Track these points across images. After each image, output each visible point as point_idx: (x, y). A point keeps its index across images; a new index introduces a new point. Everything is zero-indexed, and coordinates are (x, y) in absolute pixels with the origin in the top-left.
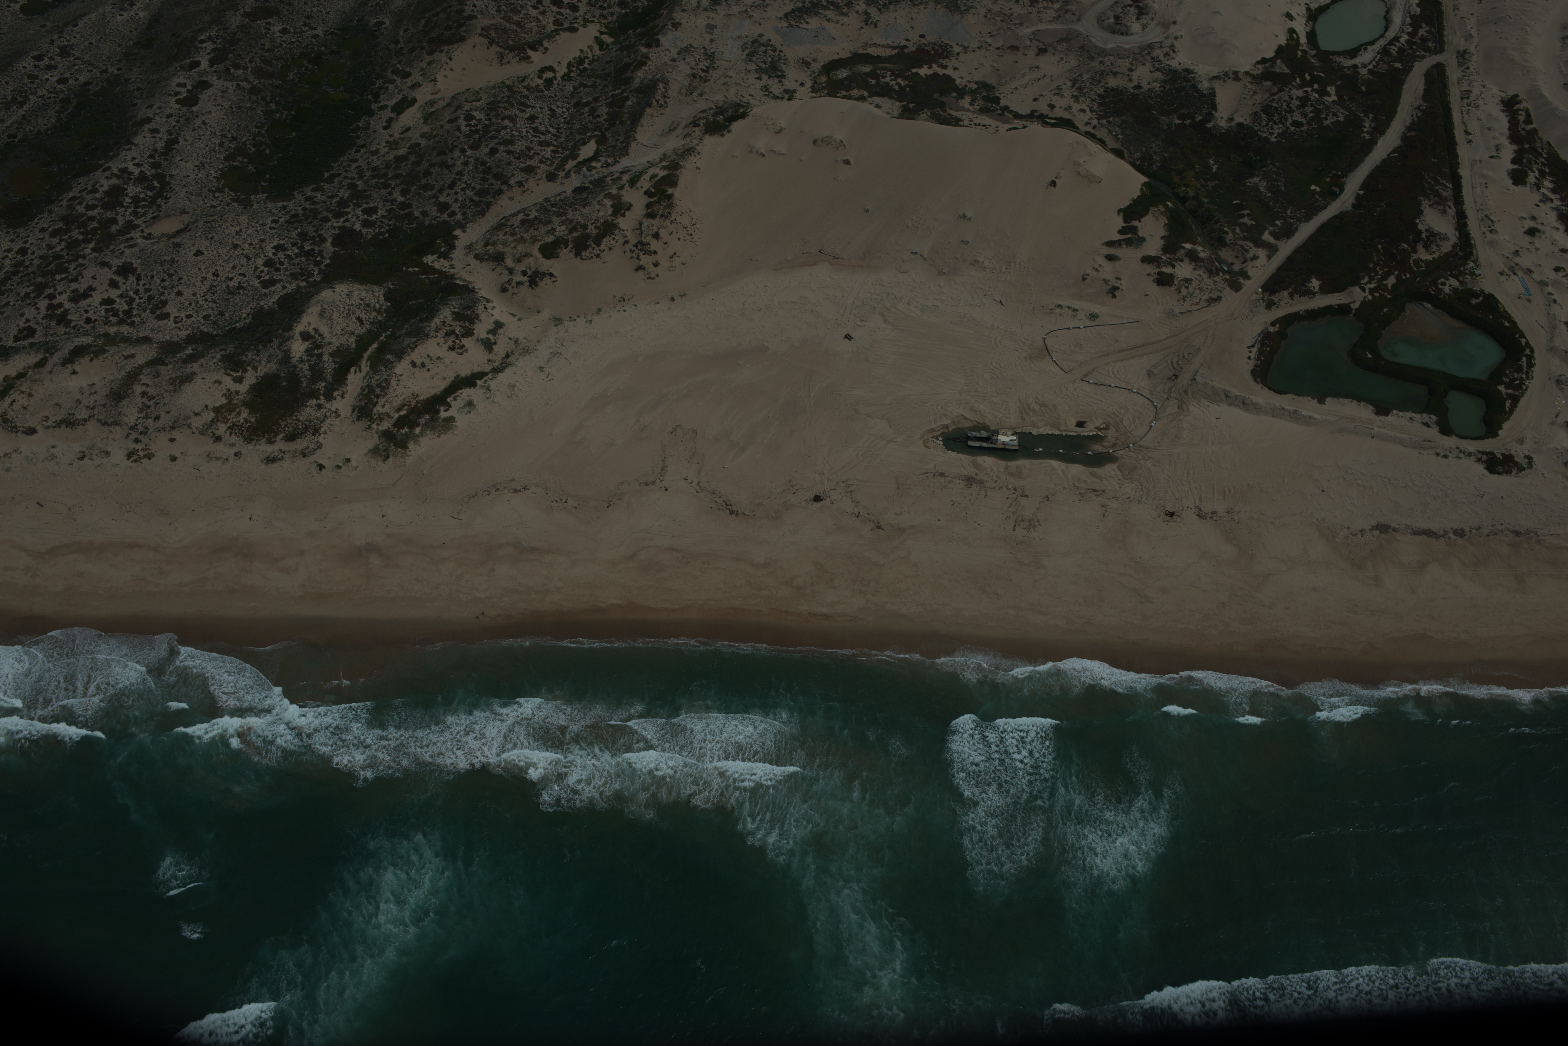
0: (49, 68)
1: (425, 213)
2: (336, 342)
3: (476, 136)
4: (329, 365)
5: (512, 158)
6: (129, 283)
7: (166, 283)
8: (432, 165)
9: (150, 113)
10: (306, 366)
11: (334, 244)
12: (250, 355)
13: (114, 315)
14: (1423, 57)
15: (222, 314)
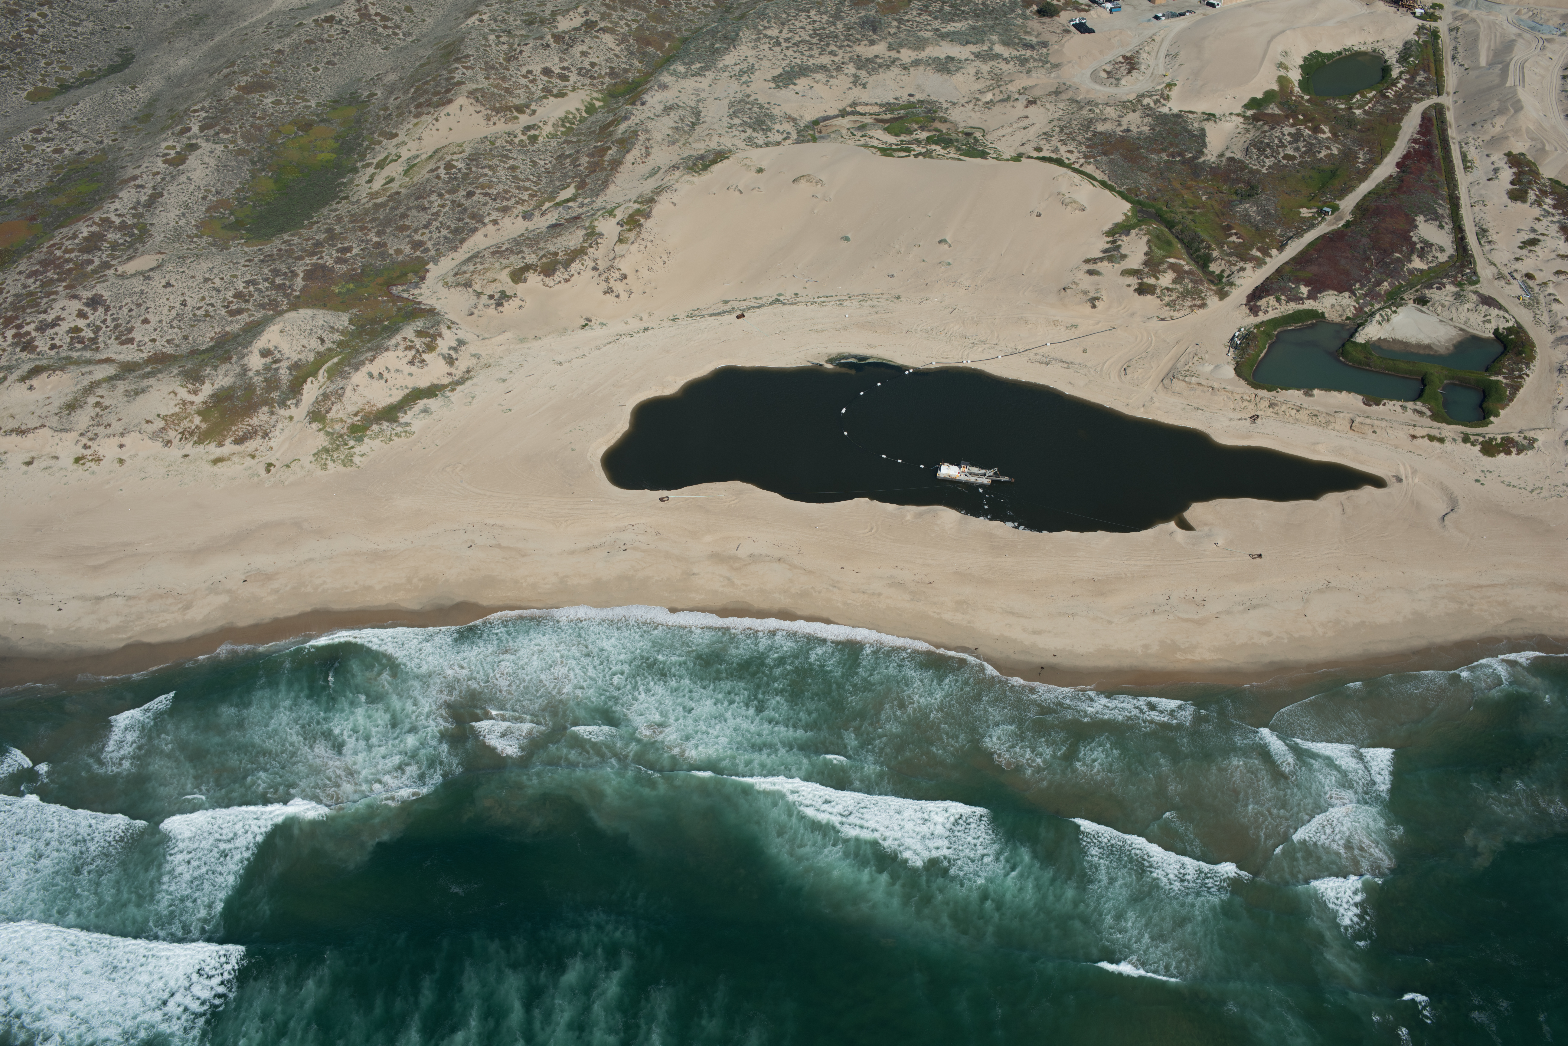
0: (46, 140)
1: (399, 251)
2: (295, 357)
3: (455, 183)
4: (284, 375)
5: (488, 199)
6: (97, 314)
7: (134, 313)
8: (409, 209)
9: (137, 172)
10: (261, 379)
11: (304, 279)
12: (208, 370)
13: (79, 343)
14: (1421, 100)
15: (186, 338)
